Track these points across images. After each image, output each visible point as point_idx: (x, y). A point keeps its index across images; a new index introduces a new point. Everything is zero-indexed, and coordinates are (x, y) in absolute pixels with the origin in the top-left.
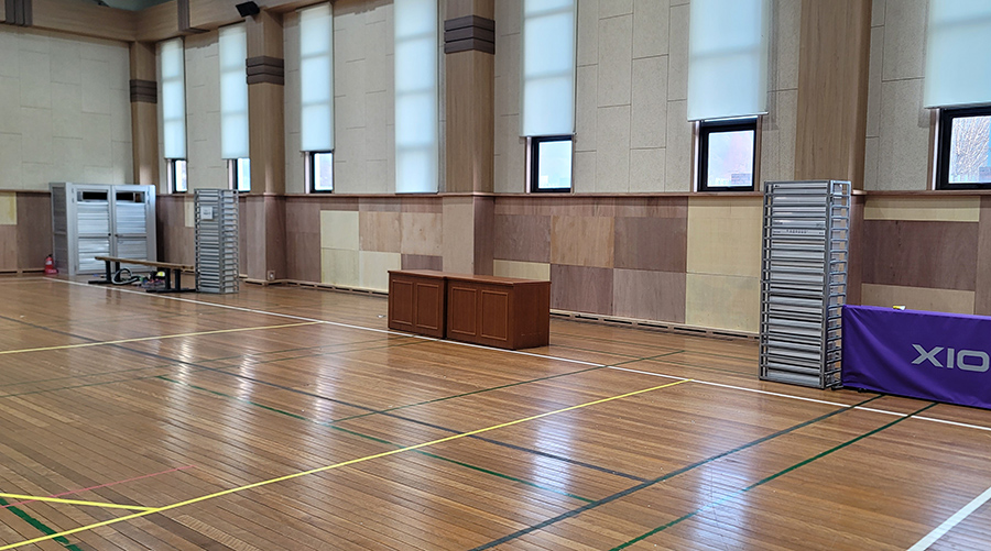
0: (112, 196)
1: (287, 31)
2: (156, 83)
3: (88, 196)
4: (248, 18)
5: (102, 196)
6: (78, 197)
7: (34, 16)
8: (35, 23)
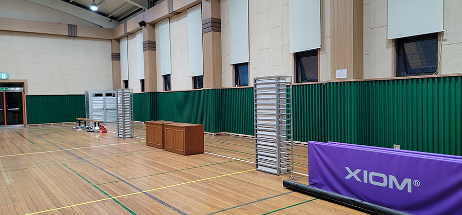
0: (104, 95)
1: (156, 30)
2: (120, 54)
3: (97, 95)
4: (143, 27)
5: (100, 95)
6: (93, 95)
7: (78, 33)
8: (78, 35)
